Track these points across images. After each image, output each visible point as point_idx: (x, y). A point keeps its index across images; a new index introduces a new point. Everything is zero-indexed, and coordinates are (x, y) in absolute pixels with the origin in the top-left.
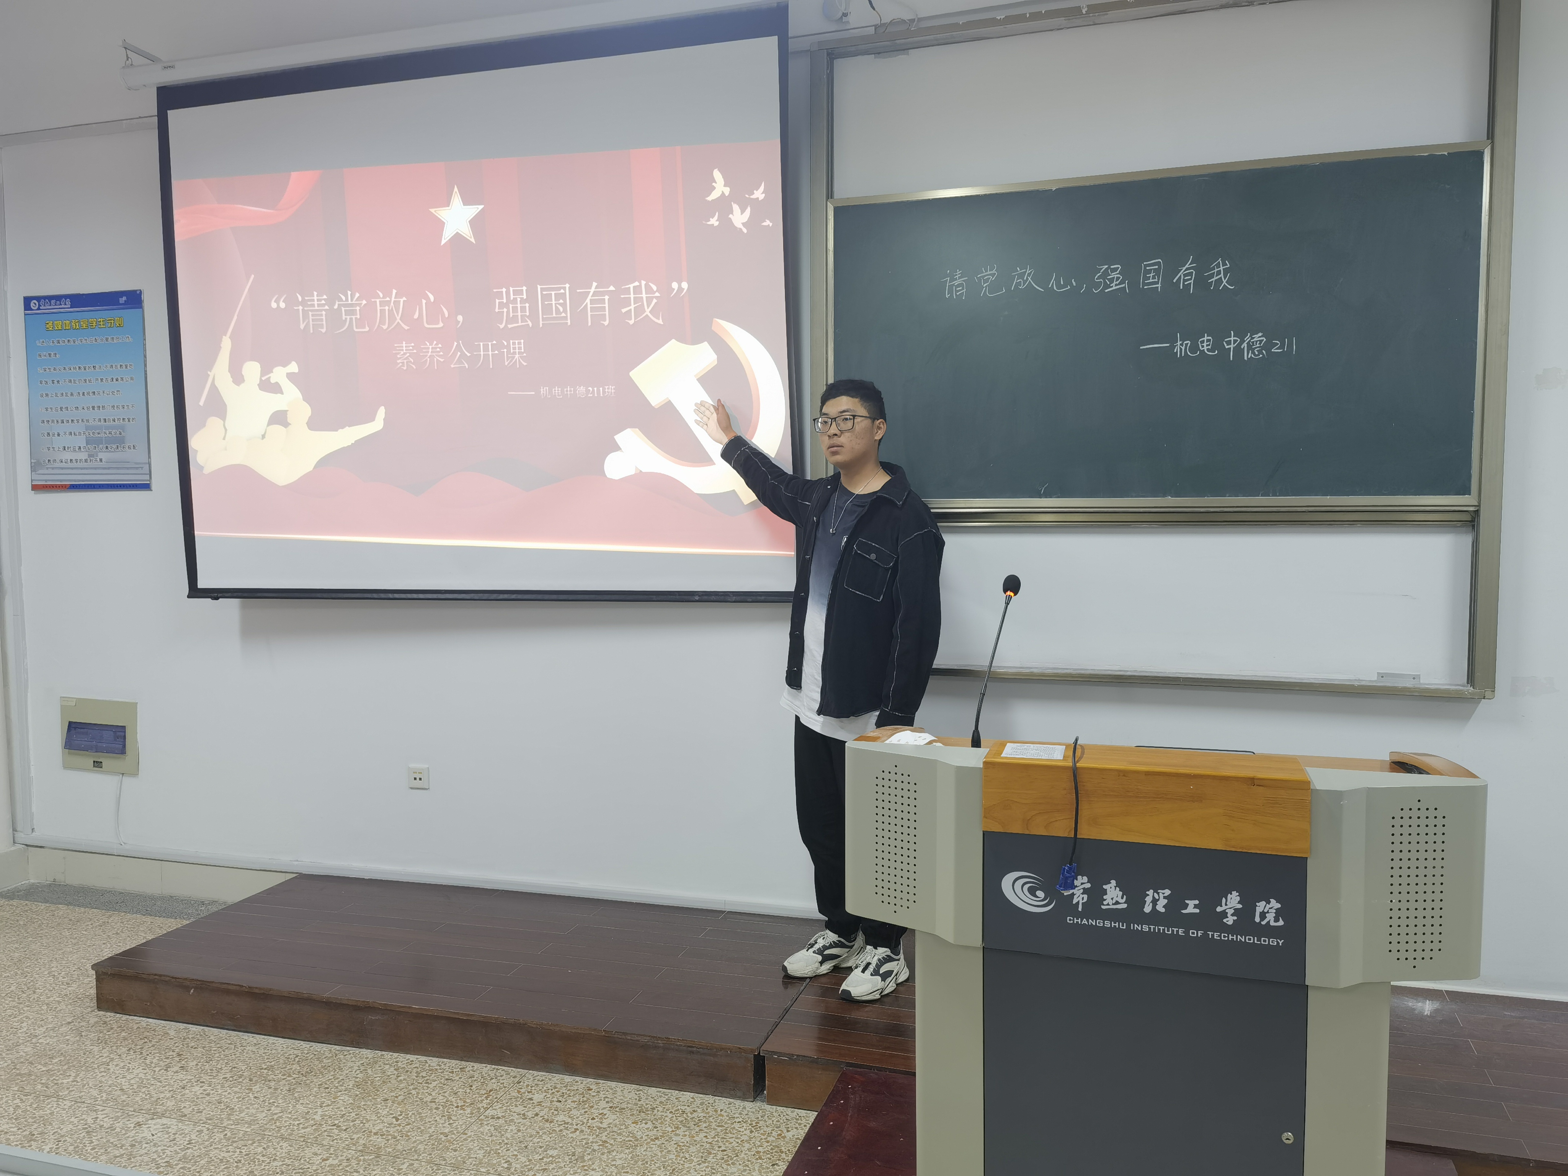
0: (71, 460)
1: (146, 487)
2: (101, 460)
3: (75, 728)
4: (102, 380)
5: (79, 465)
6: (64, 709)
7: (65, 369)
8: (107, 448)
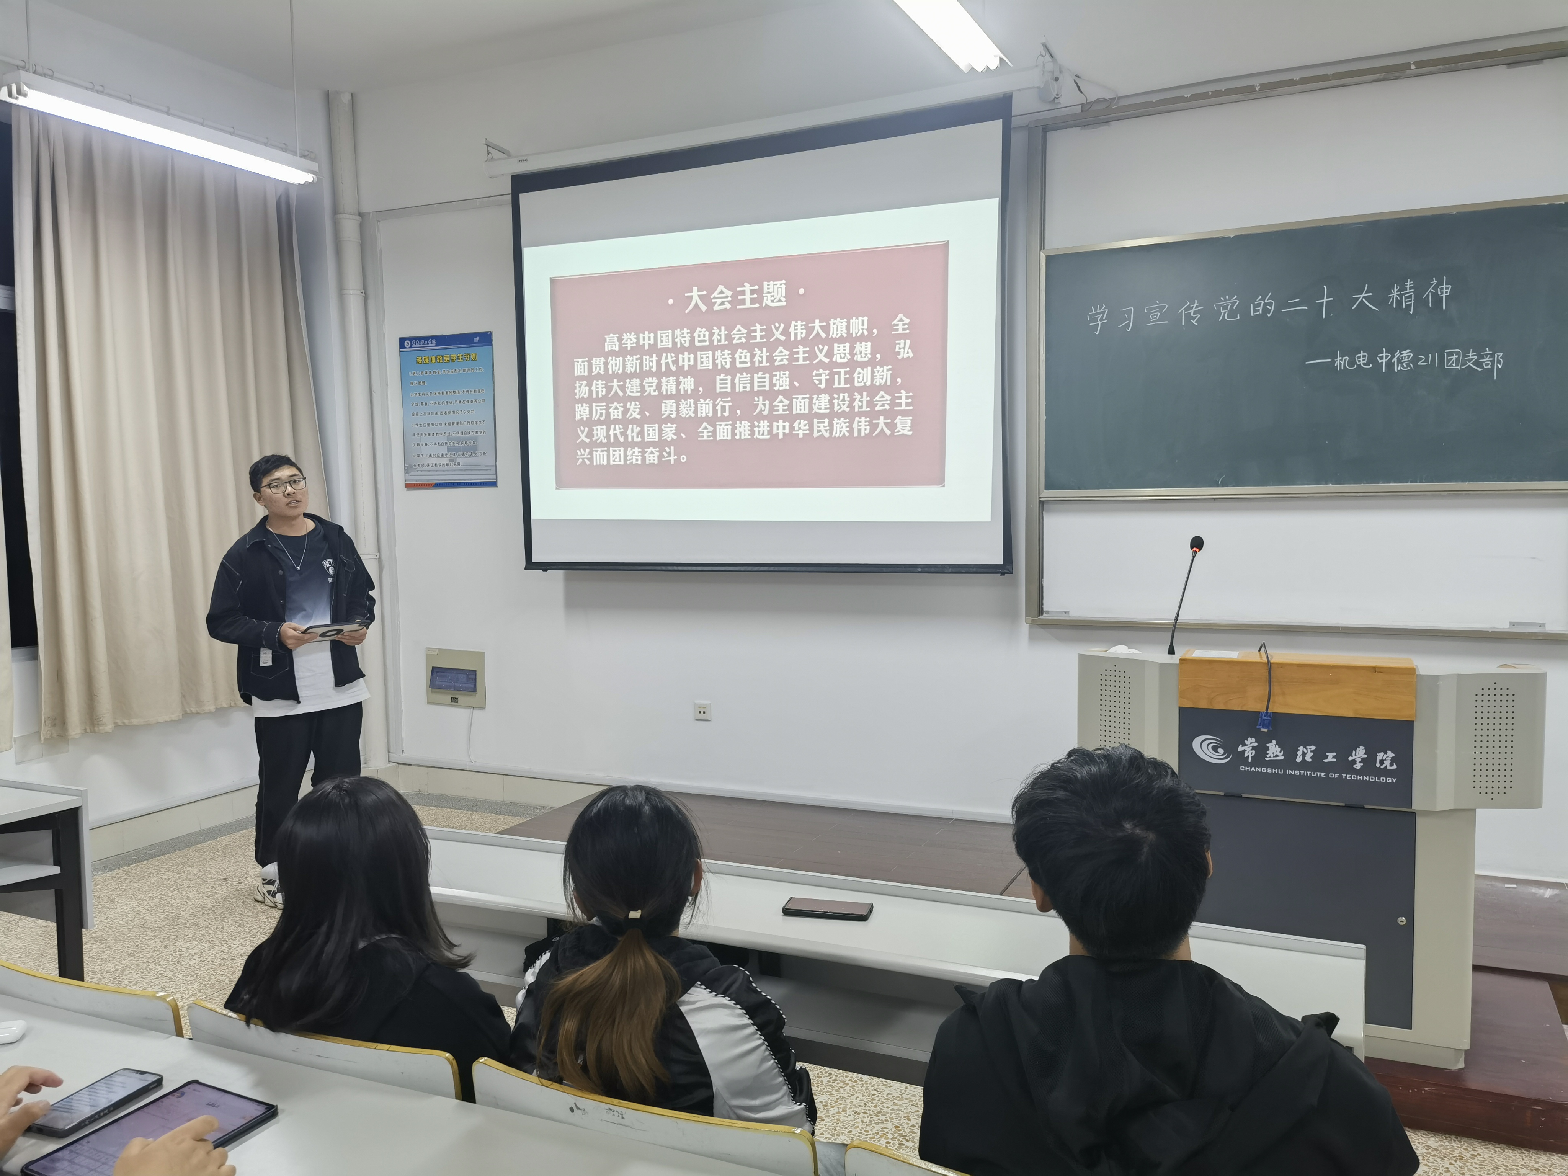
0: (436, 464)
1: (494, 484)
2: (459, 464)
3: (437, 672)
4: (460, 402)
5: (442, 468)
6: (428, 657)
7: (431, 393)
8: (464, 454)
